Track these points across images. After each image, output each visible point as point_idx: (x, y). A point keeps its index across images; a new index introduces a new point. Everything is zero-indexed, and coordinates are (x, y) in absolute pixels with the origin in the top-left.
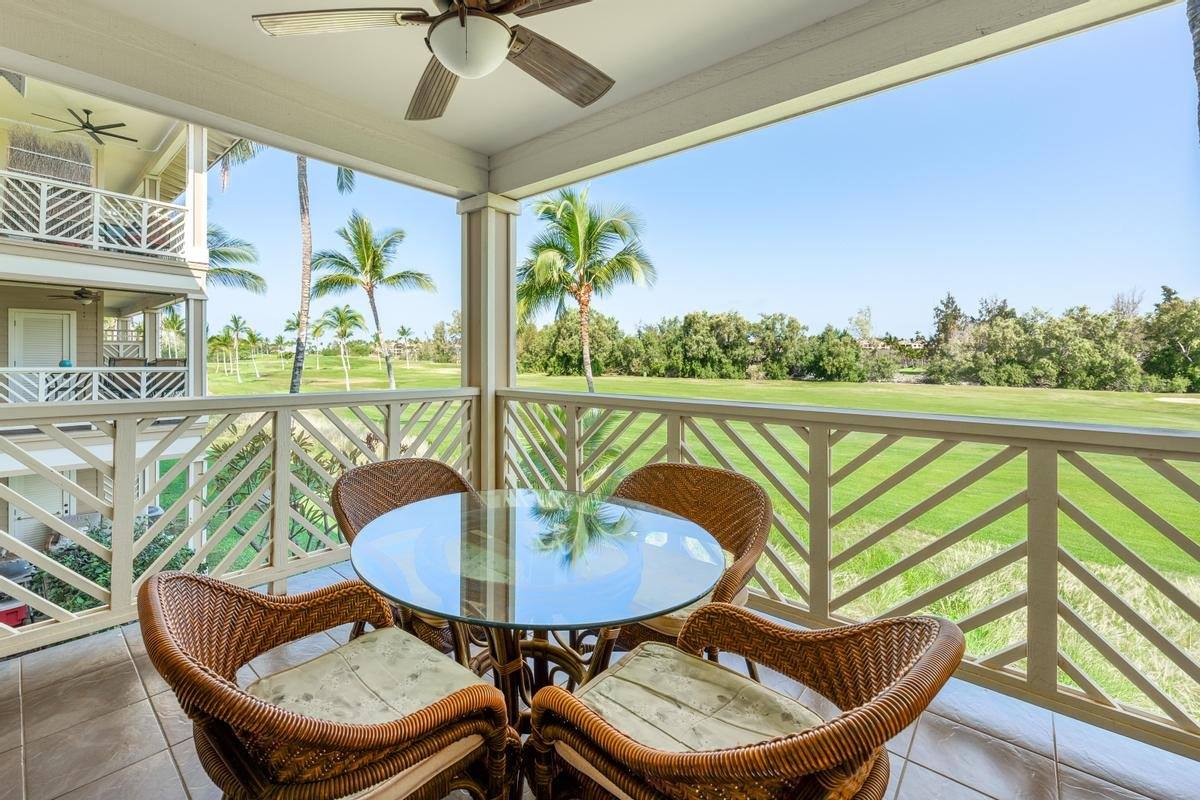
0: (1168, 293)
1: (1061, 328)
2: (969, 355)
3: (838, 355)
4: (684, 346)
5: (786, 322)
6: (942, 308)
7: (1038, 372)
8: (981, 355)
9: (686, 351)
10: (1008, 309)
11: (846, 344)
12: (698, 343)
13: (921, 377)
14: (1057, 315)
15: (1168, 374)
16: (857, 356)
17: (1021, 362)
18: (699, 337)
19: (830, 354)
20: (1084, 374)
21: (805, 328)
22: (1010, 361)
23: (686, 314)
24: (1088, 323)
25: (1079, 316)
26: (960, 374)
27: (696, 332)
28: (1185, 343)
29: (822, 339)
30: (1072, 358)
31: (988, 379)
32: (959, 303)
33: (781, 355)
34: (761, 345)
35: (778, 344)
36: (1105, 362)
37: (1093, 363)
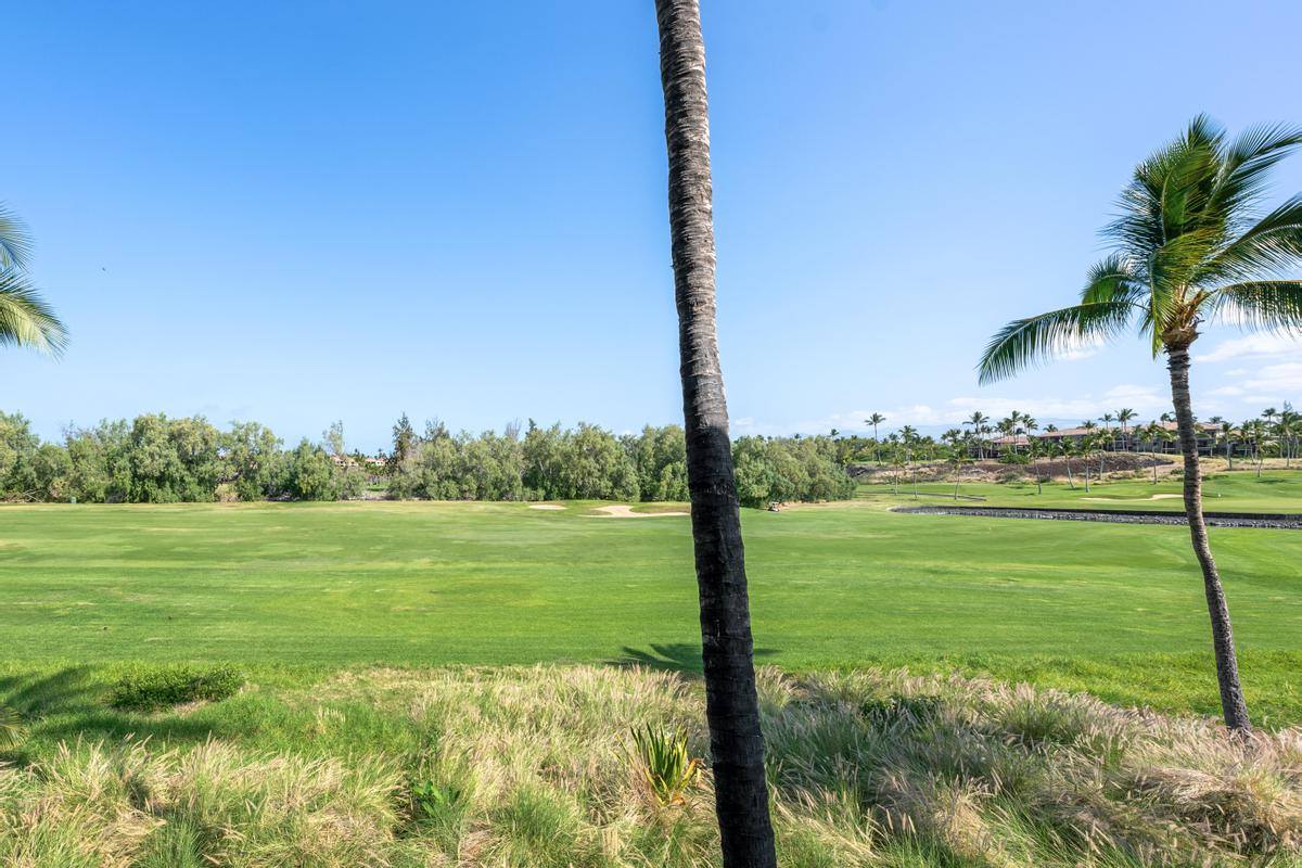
0: (532, 424)
1: (479, 448)
2: (420, 471)
3: (313, 472)
4: (132, 460)
5: (260, 433)
6: (399, 426)
7: (465, 487)
8: (428, 471)
9: (136, 466)
10: (444, 431)
11: (320, 460)
12: (152, 455)
13: (384, 494)
14: (477, 437)
15: (534, 488)
16: (330, 473)
17: (454, 478)
18: (153, 448)
19: (305, 471)
20: (492, 488)
21: (281, 442)
22: (448, 478)
23: (136, 416)
24: (494, 445)
25: (488, 438)
26: (414, 490)
27: (150, 442)
28: (543, 462)
29: (298, 454)
30: (485, 474)
31: (433, 495)
32: (412, 424)
33: (255, 472)
34: (232, 459)
35: (252, 459)
36: (504, 478)
37: (497, 478)
